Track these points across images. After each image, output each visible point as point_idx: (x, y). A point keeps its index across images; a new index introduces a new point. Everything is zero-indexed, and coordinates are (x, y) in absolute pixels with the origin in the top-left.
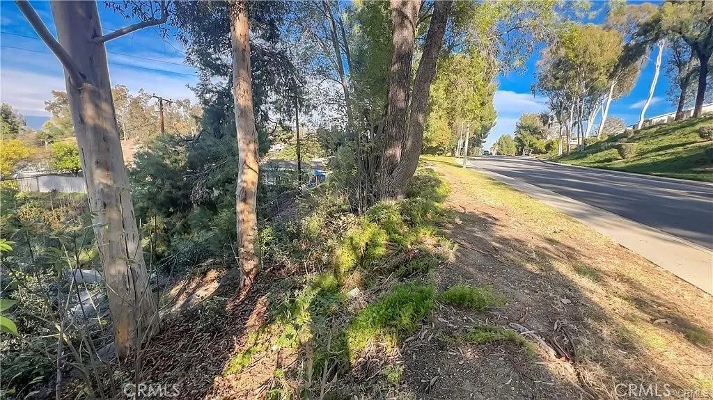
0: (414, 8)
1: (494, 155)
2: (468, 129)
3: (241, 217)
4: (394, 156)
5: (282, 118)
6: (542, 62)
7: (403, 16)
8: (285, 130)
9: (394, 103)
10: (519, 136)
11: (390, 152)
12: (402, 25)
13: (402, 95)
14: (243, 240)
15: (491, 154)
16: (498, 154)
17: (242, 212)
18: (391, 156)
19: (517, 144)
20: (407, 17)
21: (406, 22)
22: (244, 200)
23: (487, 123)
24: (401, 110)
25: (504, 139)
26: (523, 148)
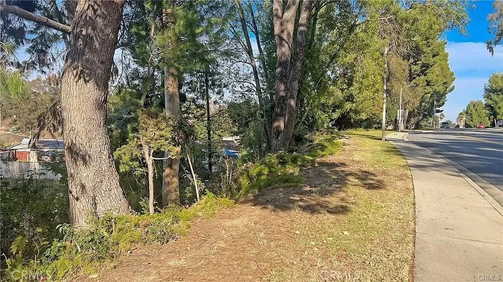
0: (289, 34)
1: (462, 127)
2: (385, 100)
3: (167, 180)
4: (278, 127)
5: (195, 97)
6: (496, 15)
7: (281, 39)
8: (199, 107)
9: (277, 93)
10: (490, 102)
11: (276, 124)
12: (281, 45)
13: (282, 87)
14: (168, 199)
15: (458, 126)
16: (467, 126)
17: (168, 176)
18: (277, 126)
19: (488, 112)
20: (284, 40)
21: (284, 42)
22: (170, 166)
23: (440, 89)
24: (283, 97)
25: (474, 106)
26: (495, 117)
